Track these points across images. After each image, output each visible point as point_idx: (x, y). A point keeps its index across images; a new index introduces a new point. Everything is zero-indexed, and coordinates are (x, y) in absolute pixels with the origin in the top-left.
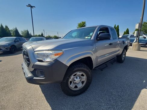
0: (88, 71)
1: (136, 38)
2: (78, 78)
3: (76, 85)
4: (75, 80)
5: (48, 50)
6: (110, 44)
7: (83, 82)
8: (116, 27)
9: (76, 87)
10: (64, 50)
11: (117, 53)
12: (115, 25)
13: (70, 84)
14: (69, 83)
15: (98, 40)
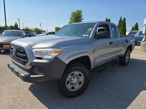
0: (85, 70)
1: (145, 36)
2: (76, 78)
3: (73, 86)
4: (72, 80)
5: (48, 48)
6: (111, 43)
7: (80, 83)
8: (122, 20)
9: (73, 88)
10: (63, 48)
11: (119, 53)
12: (121, 17)
13: (67, 85)
14: (66, 82)
15: (97, 39)
